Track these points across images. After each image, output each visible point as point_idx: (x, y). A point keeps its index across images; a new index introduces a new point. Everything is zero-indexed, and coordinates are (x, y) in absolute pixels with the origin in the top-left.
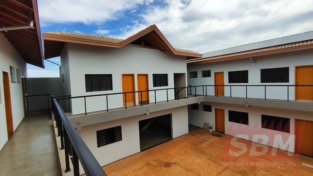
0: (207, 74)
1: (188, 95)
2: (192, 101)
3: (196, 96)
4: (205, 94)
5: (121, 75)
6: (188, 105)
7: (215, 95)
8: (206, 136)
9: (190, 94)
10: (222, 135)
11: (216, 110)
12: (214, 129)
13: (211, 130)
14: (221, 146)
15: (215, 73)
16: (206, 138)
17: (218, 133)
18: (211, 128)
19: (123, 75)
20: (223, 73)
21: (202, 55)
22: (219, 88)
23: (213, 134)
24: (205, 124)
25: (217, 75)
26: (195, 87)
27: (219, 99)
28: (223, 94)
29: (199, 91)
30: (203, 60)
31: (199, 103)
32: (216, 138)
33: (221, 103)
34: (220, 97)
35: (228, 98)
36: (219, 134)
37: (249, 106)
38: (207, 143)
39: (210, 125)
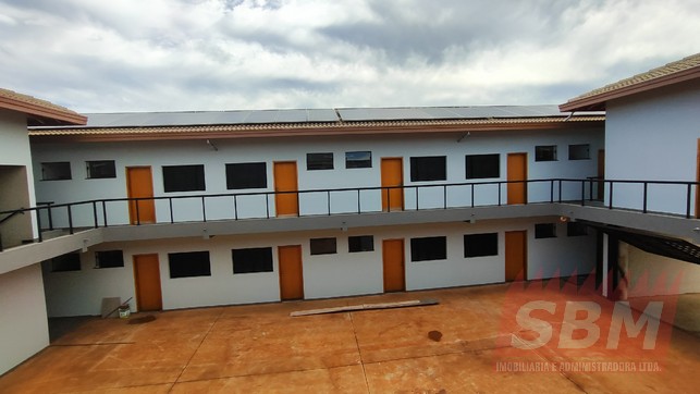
0: (103, 170)
1: (40, 231)
2: (57, 246)
3: (71, 230)
4: (101, 223)
6: (43, 263)
7: (132, 223)
8: (113, 334)
9: (47, 229)
10: (156, 314)
11: (136, 258)
12: (134, 308)
13: (125, 314)
14: (156, 342)
15: (129, 169)
16: (113, 338)
17: (144, 315)
18: (125, 307)
20: (148, 168)
21: (84, 119)
22: (140, 204)
23: (134, 321)
24: (106, 302)
25: (132, 173)
26: (69, 205)
27: (145, 231)
28: (153, 218)
29: (83, 217)
30: (88, 132)
31: (85, 250)
32: (141, 328)
33: (150, 241)
34: (146, 225)
35: (164, 225)
36: (149, 314)
37: (211, 237)
38: (117, 349)
39: (123, 301)
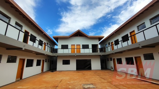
5: (71, 45)
19: (72, 45)
